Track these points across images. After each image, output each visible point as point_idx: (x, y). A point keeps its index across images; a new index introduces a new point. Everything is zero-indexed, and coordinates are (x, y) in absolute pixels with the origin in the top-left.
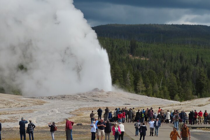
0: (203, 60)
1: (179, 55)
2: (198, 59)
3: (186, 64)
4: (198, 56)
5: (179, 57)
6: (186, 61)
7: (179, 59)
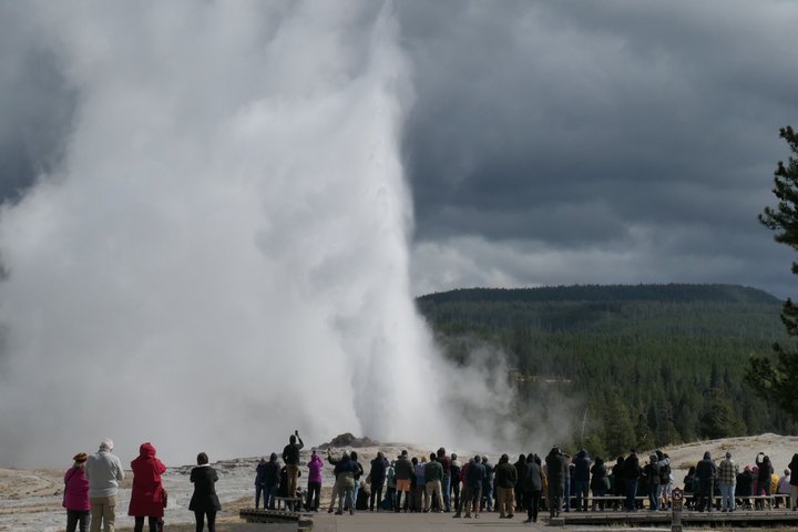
0: (731, 380)
1: (660, 367)
2: (714, 375)
3: (678, 389)
4: (714, 367)
5: (659, 372)
6: (679, 384)
7: (659, 377)
